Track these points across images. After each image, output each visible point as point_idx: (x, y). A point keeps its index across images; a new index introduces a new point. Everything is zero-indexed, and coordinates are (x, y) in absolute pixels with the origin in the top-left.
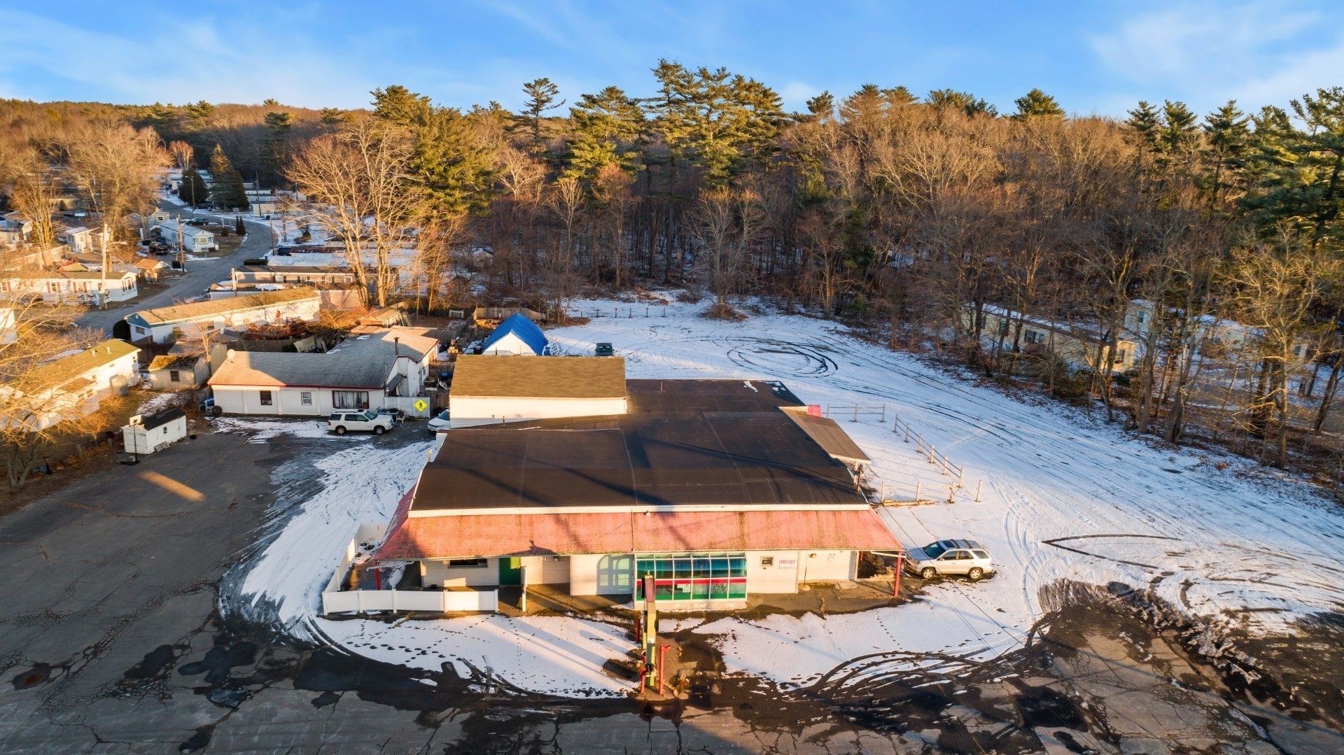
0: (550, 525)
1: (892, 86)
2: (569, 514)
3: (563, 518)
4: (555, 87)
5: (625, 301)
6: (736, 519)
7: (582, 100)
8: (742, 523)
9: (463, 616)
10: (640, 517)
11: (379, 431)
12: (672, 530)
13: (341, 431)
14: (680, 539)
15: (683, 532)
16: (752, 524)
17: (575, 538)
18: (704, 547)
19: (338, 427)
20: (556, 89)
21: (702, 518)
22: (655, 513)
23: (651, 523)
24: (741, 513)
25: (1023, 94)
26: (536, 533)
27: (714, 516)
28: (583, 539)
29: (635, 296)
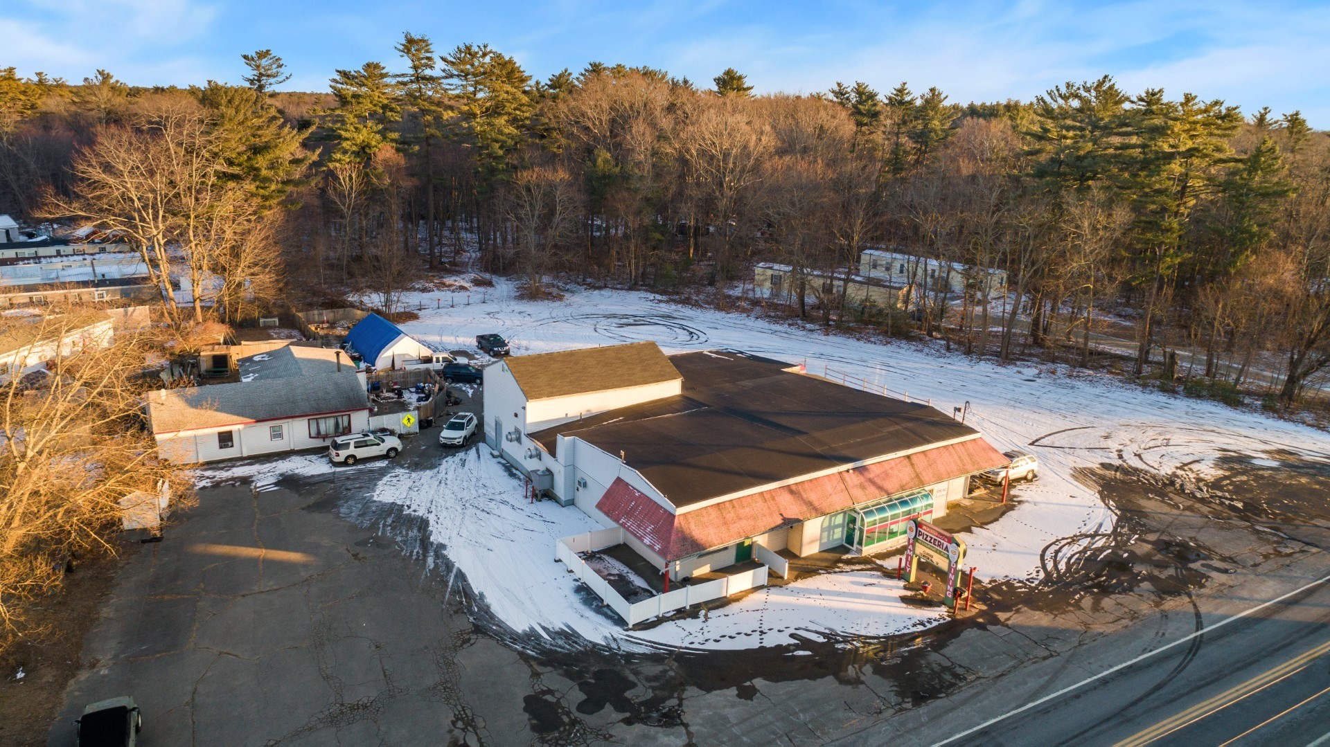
0: (786, 498)
1: (612, 64)
2: (796, 484)
3: (794, 488)
4: (279, 59)
5: (424, 290)
6: (906, 462)
7: (338, 77)
8: (912, 464)
9: (745, 596)
10: (846, 475)
11: (392, 454)
12: (871, 481)
13: (351, 461)
14: (880, 488)
15: (878, 481)
16: (920, 463)
17: (810, 504)
18: (898, 491)
19: (348, 457)
20: (281, 62)
21: (886, 466)
22: (854, 469)
23: (853, 479)
24: (908, 457)
25: (719, 73)
26: (781, 507)
27: (893, 463)
28: (816, 504)
29: (431, 285)
